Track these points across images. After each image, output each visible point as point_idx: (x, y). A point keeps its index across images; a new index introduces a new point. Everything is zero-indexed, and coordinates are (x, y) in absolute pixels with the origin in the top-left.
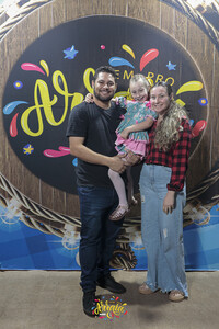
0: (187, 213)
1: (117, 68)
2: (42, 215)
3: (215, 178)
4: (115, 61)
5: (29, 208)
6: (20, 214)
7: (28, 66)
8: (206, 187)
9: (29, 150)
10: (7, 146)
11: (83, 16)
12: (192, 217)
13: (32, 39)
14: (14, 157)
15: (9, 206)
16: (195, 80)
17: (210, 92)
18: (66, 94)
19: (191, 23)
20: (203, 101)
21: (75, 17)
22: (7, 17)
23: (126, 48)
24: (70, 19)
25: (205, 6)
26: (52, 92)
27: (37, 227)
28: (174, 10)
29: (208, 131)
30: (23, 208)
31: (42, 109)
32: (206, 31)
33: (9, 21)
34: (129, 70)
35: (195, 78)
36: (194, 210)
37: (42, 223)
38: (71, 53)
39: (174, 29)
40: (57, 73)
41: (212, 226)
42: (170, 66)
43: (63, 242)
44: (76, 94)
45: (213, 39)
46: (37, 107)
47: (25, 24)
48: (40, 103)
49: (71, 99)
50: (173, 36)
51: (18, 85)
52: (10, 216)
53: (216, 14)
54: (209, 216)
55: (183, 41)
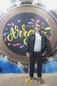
0: (47, 59)
1: (30, 24)
2: (13, 60)
3: (54, 50)
4: (29, 23)
5: (9, 58)
6: (7, 60)
7: (9, 24)
8: (52, 53)
9: (9, 44)
10: (4, 43)
11: (22, 12)
12: (49, 60)
13: (10, 18)
14: (6, 46)
15: (5, 58)
16: (49, 27)
17: (52, 30)
18: (18, 31)
19: (47, 14)
20: (51, 32)
21: (20, 13)
22: (4, 13)
23: (32, 20)
24: (19, 13)
25: (50, 10)
26: (15, 30)
27: (12, 63)
28: (43, 11)
29: (52, 39)
30: (8, 58)
31: (12, 35)
32: (51, 16)
33: (5, 14)
34: (33, 25)
35: (49, 26)
36: (49, 58)
37: (13, 62)
38: (19, 21)
39: (43, 15)
40: (16, 26)
41: (53, 62)
42: (43, 24)
43: (18, 66)
44: (20, 31)
45: (52, 17)
46: (11, 34)
47: (8, 15)
48: (12, 33)
49: (19, 32)
50: (43, 17)
51: (7, 29)
52: (5, 60)
53: (53, 12)
54: (53, 59)
55: (45, 18)
